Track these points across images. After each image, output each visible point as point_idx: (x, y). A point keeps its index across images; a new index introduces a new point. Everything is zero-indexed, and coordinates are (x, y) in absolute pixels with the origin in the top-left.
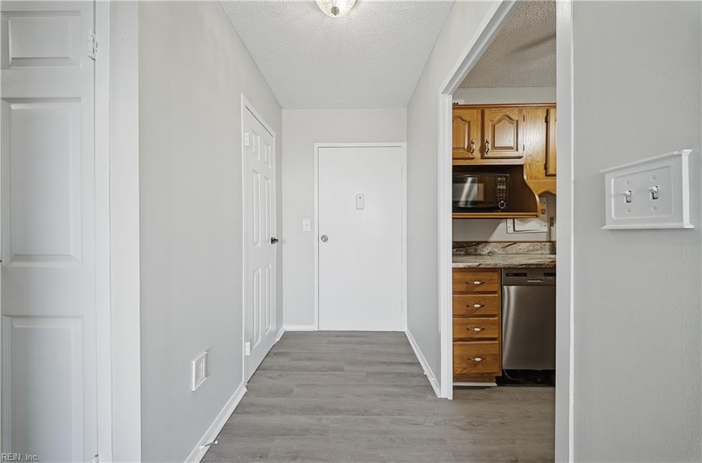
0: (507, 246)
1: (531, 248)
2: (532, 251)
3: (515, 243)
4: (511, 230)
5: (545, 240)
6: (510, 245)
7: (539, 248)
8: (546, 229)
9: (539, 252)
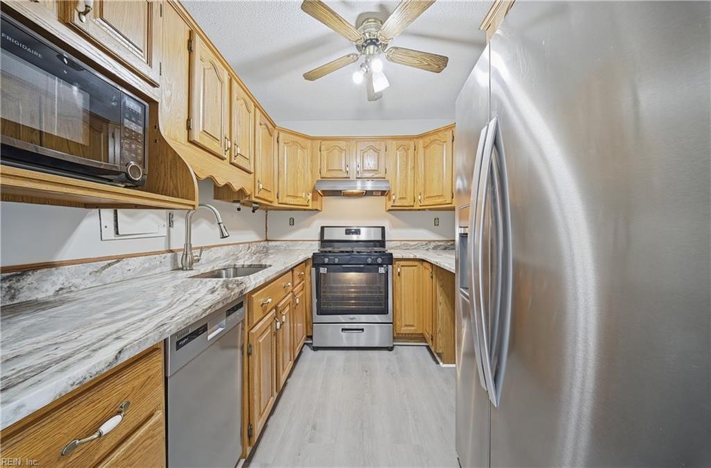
0: (104, 268)
1: (147, 265)
2: (149, 269)
3: (119, 259)
4: (109, 232)
5: (163, 249)
6: (109, 265)
7: (158, 263)
8: (164, 232)
9: (158, 270)
